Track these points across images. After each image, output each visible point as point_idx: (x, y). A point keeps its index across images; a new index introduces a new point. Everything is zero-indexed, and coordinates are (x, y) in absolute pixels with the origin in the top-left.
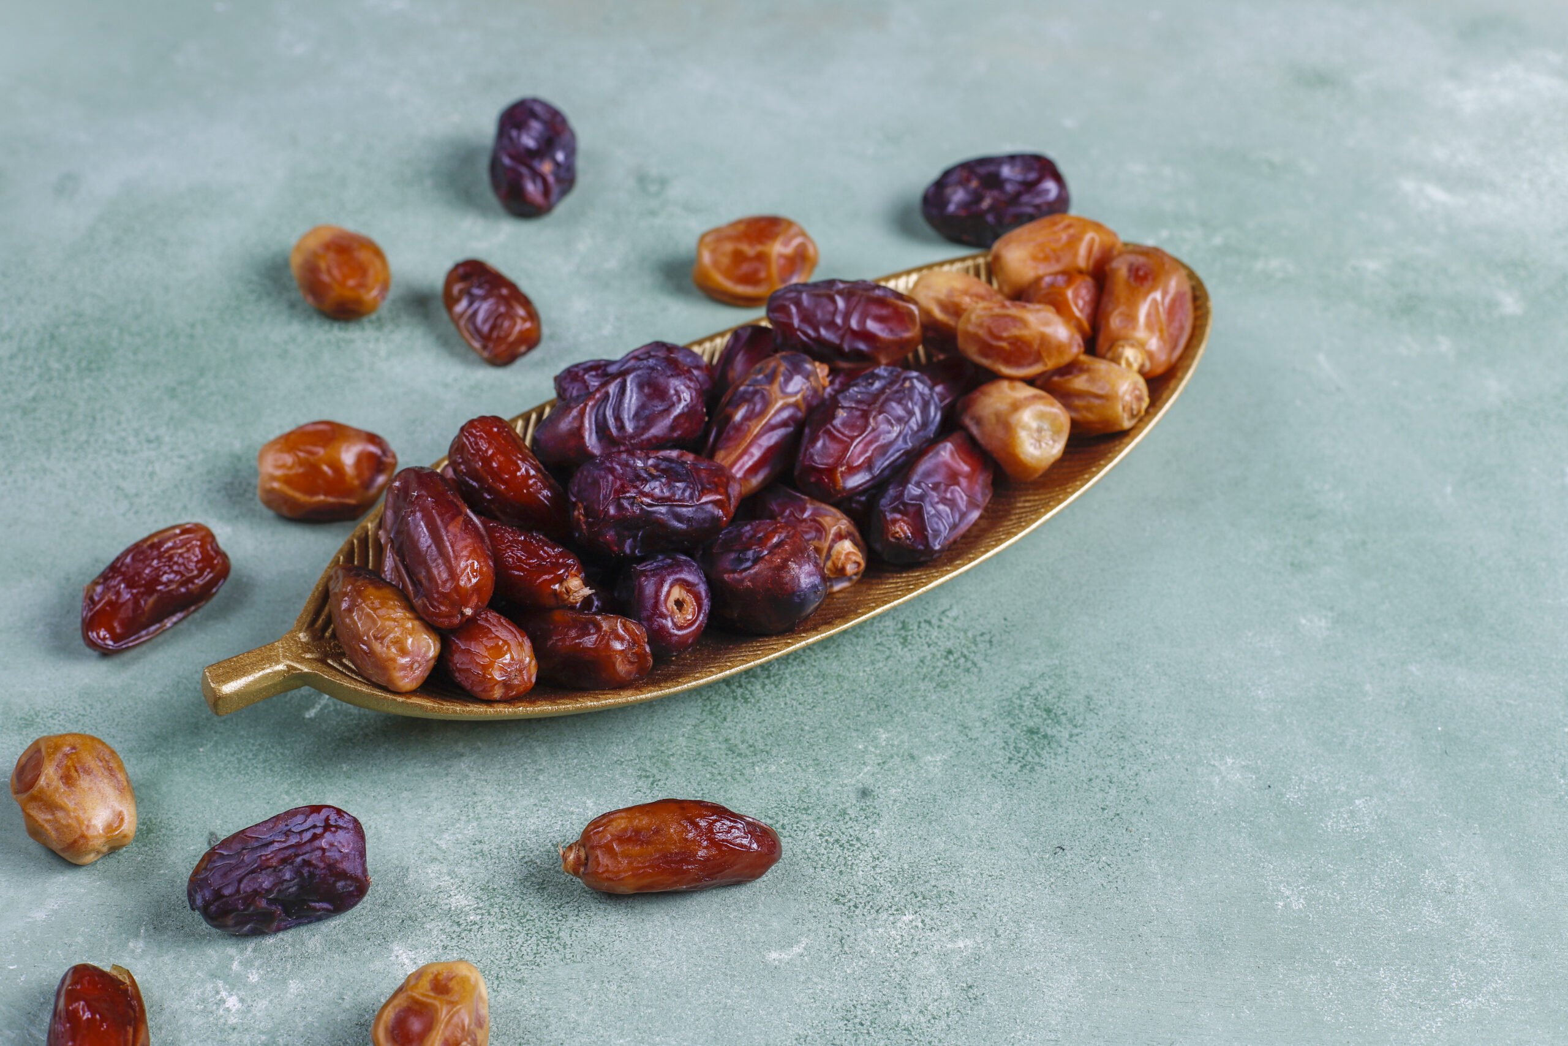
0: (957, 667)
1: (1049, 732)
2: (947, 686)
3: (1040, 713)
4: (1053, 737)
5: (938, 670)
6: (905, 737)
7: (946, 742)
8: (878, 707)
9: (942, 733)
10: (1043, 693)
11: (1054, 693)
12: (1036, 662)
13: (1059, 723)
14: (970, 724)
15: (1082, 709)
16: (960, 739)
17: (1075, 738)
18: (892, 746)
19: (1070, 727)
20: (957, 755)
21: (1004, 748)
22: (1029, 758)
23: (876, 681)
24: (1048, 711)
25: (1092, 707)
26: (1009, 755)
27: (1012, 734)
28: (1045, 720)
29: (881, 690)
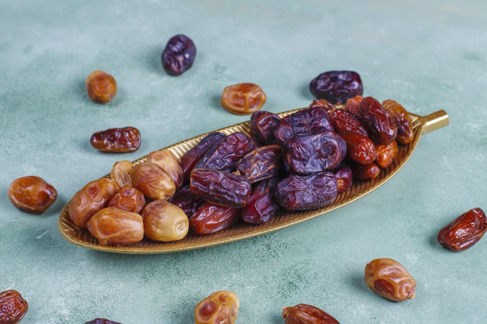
0: (270, 255)
1: (297, 285)
2: (264, 261)
3: (296, 276)
4: (297, 286)
5: (263, 255)
6: (243, 278)
7: (257, 282)
8: (236, 265)
9: (257, 278)
10: (299, 269)
11: (303, 270)
12: (301, 257)
13: (302, 281)
14: (268, 277)
15: (312, 277)
16: (263, 282)
17: (306, 288)
18: (237, 280)
19: (305, 283)
20: (260, 288)
21: (278, 288)
22: (286, 293)
23: (239, 255)
24: (299, 276)
25: (316, 277)
26: (279, 290)
27: (283, 283)
28: (297, 279)
29: (240, 259)
